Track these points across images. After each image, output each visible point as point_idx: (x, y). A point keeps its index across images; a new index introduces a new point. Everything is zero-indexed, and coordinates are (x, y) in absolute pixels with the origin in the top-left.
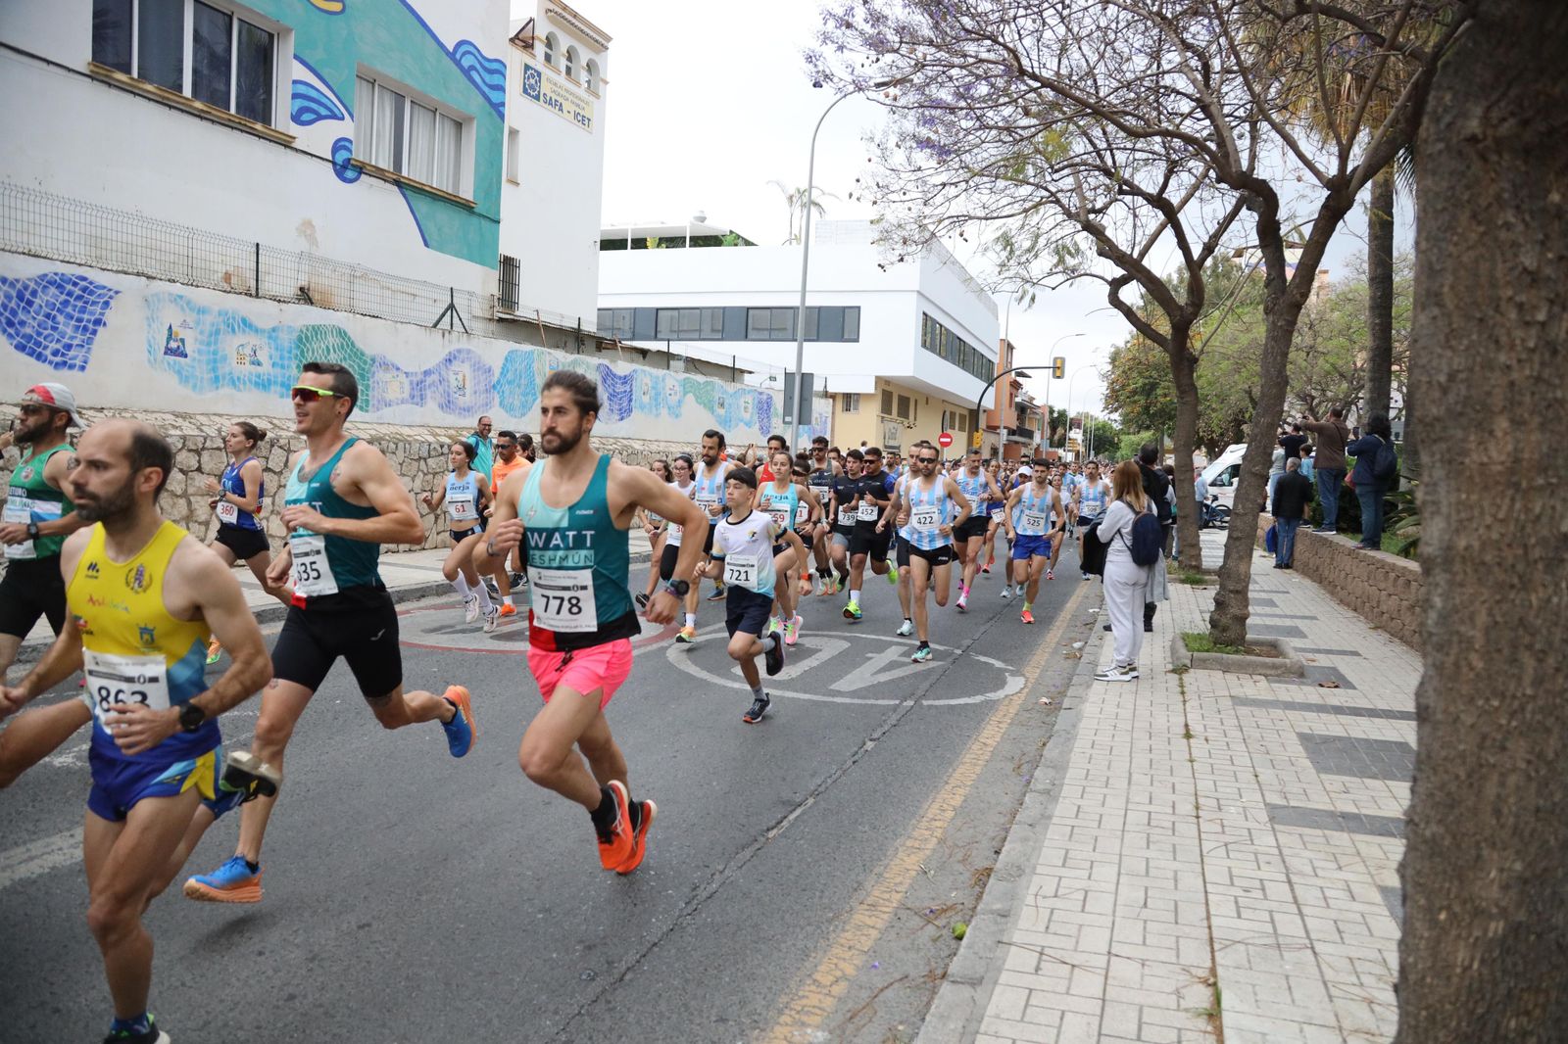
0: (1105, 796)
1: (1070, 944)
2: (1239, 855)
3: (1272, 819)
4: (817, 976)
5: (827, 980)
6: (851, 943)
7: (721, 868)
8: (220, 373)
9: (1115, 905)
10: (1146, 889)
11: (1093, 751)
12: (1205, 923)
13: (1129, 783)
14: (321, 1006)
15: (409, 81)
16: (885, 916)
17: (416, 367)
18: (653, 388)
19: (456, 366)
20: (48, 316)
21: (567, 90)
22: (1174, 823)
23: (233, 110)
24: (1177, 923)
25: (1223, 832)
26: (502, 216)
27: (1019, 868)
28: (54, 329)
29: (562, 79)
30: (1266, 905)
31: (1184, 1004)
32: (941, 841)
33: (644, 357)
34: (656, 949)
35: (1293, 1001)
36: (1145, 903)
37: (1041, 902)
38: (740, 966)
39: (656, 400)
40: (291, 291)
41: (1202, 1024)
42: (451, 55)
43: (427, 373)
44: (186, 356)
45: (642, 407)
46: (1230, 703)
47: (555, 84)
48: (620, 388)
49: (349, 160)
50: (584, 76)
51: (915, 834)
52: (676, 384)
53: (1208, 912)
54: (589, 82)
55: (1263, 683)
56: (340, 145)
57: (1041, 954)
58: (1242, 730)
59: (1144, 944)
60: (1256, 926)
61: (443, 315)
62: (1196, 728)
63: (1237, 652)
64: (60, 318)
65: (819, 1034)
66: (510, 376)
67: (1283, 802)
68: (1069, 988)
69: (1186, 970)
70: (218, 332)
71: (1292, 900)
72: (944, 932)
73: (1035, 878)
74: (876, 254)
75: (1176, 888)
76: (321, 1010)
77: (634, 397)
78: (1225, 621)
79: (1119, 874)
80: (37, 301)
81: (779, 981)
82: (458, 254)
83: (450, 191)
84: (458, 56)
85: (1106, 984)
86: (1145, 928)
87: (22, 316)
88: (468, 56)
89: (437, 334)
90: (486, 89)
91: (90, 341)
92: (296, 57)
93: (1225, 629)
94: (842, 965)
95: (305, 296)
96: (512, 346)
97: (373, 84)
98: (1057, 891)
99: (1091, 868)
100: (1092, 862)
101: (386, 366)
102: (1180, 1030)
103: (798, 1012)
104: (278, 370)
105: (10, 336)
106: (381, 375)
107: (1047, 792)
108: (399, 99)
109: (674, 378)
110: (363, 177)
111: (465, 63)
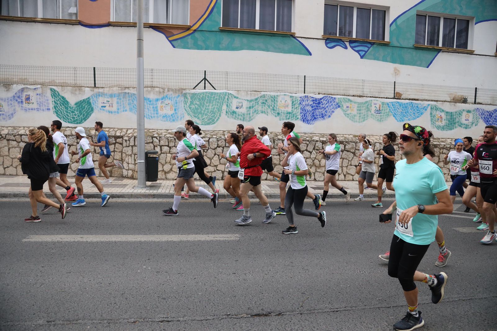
20: (495, 119)
80: (493, 115)
87: (490, 119)
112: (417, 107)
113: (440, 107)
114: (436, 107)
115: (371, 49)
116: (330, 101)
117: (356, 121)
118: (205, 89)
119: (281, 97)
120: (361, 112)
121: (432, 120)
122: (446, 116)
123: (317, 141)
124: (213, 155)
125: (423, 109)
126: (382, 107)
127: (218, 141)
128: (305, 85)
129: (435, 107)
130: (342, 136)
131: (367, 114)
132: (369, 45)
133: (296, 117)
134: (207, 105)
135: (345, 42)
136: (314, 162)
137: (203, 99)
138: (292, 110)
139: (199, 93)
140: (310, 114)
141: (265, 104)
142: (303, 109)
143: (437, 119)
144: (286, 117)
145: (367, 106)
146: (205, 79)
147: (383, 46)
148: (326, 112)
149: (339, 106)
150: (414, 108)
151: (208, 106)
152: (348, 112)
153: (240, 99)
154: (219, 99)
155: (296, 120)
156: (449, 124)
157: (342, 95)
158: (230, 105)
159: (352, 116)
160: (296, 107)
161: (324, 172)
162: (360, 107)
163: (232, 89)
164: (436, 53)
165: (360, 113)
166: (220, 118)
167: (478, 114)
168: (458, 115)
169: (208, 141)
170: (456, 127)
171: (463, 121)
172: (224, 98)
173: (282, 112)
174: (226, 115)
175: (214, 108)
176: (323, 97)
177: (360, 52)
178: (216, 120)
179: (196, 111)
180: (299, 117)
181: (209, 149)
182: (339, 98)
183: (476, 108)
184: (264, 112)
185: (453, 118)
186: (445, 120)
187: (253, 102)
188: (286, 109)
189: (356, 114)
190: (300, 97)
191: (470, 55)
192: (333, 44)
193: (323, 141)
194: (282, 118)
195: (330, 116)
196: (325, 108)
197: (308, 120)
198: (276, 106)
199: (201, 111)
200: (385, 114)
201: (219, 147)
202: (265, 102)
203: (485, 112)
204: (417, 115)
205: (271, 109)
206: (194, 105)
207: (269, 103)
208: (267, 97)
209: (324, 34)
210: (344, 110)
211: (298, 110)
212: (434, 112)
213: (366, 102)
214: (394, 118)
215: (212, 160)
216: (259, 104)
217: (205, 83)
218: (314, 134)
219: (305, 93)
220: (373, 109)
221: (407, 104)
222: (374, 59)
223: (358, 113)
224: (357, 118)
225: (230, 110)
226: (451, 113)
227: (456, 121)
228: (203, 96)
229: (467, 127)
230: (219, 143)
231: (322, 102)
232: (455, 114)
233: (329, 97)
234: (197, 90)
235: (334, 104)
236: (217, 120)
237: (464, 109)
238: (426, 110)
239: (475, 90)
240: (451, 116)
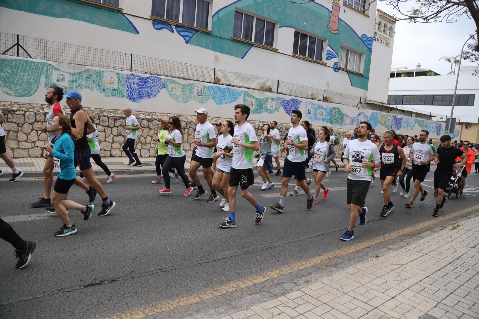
8: (316, 117)
15: (351, 46)
17: (352, 116)
18: (407, 122)
19: (361, 116)
21: (383, 36)
23: (315, 59)
29: (382, 34)
33: (403, 112)
39: (407, 125)
42: (360, 38)
43: (354, 118)
44: (311, 114)
45: (403, 127)
47: (380, 35)
48: (398, 122)
49: (337, 67)
50: (388, 31)
52: (413, 121)
54: (389, 33)
56: (336, 64)
61: (358, 104)
64: (293, 107)
66: (372, 118)
70: (317, 109)
77: (402, 124)
80: (290, 104)
82: (358, 88)
83: (358, 72)
84: (362, 38)
87: (287, 107)
88: (365, 38)
89: (357, 108)
90: (368, 45)
92: (328, 45)
95: (326, 100)
96: (374, 111)
97: (342, 48)
101: (347, 116)
104: (326, 117)
105: (286, 111)
106: (345, 118)
108: (348, 51)
109: (412, 119)
110: (340, 70)
111: (363, 40)
112: (233, 92)
113: (252, 94)
114: (248, 93)
115: (195, 35)
116: (156, 81)
117: (180, 102)
118: (18, 56)
119: (107, 73)
120: (185, 93)
122: (255, 102)
123: (143, 119)
124: (30, 131)
125: (238, 94)
126: (204, 90)
127: (36, 115)
128: (131, 63)
130: (167, 115)
131: (190, 95)
132: (194, 32)
133: (122, 94)
134: (22, 74)
135: (172, 26)
136: (140, 139)
137: (15, 68)
138: (118, 87)
139: (10, 60)
140: (136, 92)
141: (90, 79)
142: (129, 87)
144: (112, 93)
145: (190, 88)
146: (18, 44)
147: (206, 34)
148: (152, 91)
149: (164, 87)
150: (231, 93)
151: (23, 76)
152: (173, 93)
153: (61, 71)
154: (36, 69)
155: (122, 97)
156: (258, 109)
157: (168, 76)
158: (49, 77)
159: (176, 96)
160: (122, 84)
161: (150, 149)
162: (184, 89)
163: (51, 60)
164: (249, 47)
165: (183, 95)
166: (38, 90)
167: (279, 102)
168: (265, 101)
169: (24, 115)
170: (263, 112)
171: (269, 107)
172: (43, 68)
173: (107, 89)
174: (45, 87)
175: (30, 79)
176: (150, 77)
177: (185, 37)
178: (32, 92)
179: (7, 80)
180: (125, 94)
181: (24, 123)
182: (164, 79)
183: (278, 96)
184: (89, 87)
185: (261, 104)
186: (255, 105)
187: (76, 76)
188: (112, 86)
189: (180, 95)
190: (127, 75)
191: (275, 52)
192: (160, 26)
193: (148, 119)
194: (108, 95)
195: (155, 96)
196: (151, 88)
197: (134, 98)
198: (101, 82)
199: (13, 81)
200: (206, 96)
201: (38, 122)
202: (89, 76)
203: (284, 101)
204: (232, 99)
205: (96, 85)
206: (4, 73)
207: (94, 77)
208: (92, 72)
209: (152, 14)
210: (169, 91)
211: (124, 88)
212: (247, 98)
213: (190, 84)
214: (213, 101)
215: (29, 136)
216: (83, 78)
217: (18, 50)
218: (140, 112)
219: (131, 71)
220: (195, 91)
221: (225, 89)
222: (198, 45)
223: (181, 95)
224: (181, 99)
225: (49, 82)
226: (260, 99)
228: (16, 64)
229: (271, 112)
230: (37, 117)
231: (148, 82)
232: (262, 100)
233: (155, 77)
234: (7, 56)
235: (159, 84)
236: (34, 92)
237: (270, 97)
238: (240, 95)
239: (277, 82)
240: (260, 102)
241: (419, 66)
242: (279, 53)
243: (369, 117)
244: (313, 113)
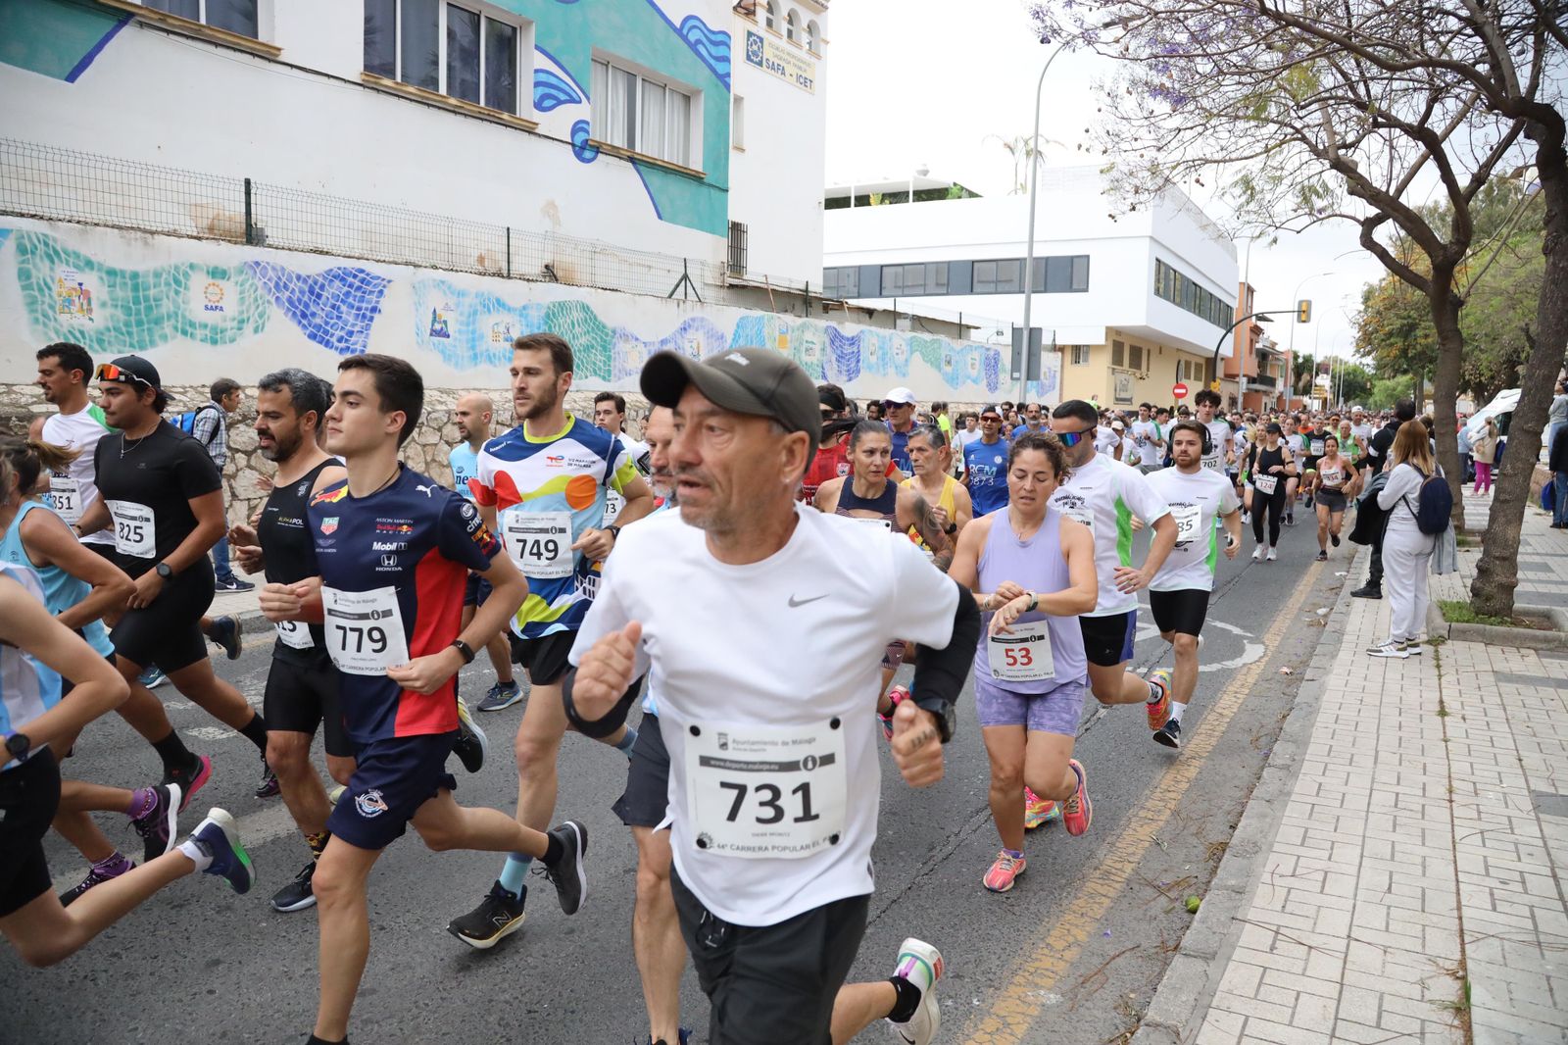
0: (1349, 774)
1: (1307, 925)
2: (1496, 844)
3: (1536, 808)
4: (1050, 940)
5: (1059, 945)
6: (1084, 910)
7: (956, 830)
8: (478, 351)
9: (1357, 888)
10: (1391, 873)
11: (1336, 726)
12: (1455, 913)
13: (1375, 762)
14: (596, 940)
15: (640, 61)
16: (1117, 886)
17: (651, 335)
18: (881, 348)
19: (691, 334)
20: (333, 307)
21: (788, 54)
22: (1423, 806)
23: (482, 103)
24: (1423, 911)
25: (1480, 819)
26: (730, 185)
27: (1255, 844)
28: (339, 318)
29: (783, 43)
30: (1526, 899)
31: (1428, 995)
32: (1176, 813)
33: (870, 317)
34: (895, 906)
35: (1555, 1004)
36: (1389, 889)
37: (1277, 881)
38: (976, 926)
39: (883, 360)
40: (536, 269)
41: (1448, 1017)
42: (679, 31)
43: (663, 342)
44: (448, 336)
45: (870, 368)
46: (1492, 679)
47: (777, 49)
48: (848, 349)
49: (587, 141)
50: (805, 38)
51: (1148, 805)
52: (903, 343)
53: (1459, 902)
54: (810, 43)
55: (1532, 657)
56: (578, 127)
57: (1277, 933)
58: (1505, 710)
59: (1387, 930)
60: (1514, 921)
61: (678, 286)
62: (1452, 705)
63: (1502, 623)
64: (344, 308)
65: (1052, 996)
67: (1552, 790)
68: (1305, 969)
69: (1432, 960)
70: (475, 313)
71: (1557, 897)
72: (1177, 904)
73: (1273, 857)
74: (1106, 204)
75: (1424, 875)
76: (597, 944)
77: (861, 358)
78: (1489, 589)
79: (1362, 857)
80: (325, 294)
81: (1013, 943)
82: (690, 225)
83: (681, 164)
84: (685, 31)
85: (1344, 968)
86: (1388, 914)
87: (313, 308)
88: (694, 31)
89: (672, 304)
90: (712, 61)
91: (368, 327)
92: (537, 48)
93: (1488, 599)
94: (1074, 931)
95: (550, 273)
96: (743, 312)
97: (607, 66)
98: (1295, 870)
99: (1332, 849)
100: (1333, 843)
102: (1423, 1021)
103: (1031, 974)
105: (304, 327)
106: (622, 346)
107: (1287, 767)
108: (631, 77)
109: (900, 337)
110: (600, 156)
111: (692, 37)
113: (70, 248)
114: (46, 244)
121: (32, 303)
122: (106, 289)
129: (40, 247)
143: (59, 300)
156: (127, 324)
164: (108, 25)
167: (260, 284)
168: (168, 284)
170: (164, 338)
171: (196, 310)
183: (250, 259)
185: (146, 299)
186: (103, 305)
203: (290, 280)
212: (41, 269)
226: (135, 276)
227: (164, 311)
229: (215, 337)
232: (151, 280)
237: (194, 261)
239: (243, 189)
240: (136, 288)
241: (925, 173)
242: (292, 66)
243: (729, 338)
244: (460, 332)
